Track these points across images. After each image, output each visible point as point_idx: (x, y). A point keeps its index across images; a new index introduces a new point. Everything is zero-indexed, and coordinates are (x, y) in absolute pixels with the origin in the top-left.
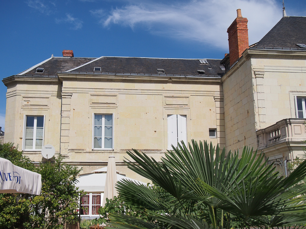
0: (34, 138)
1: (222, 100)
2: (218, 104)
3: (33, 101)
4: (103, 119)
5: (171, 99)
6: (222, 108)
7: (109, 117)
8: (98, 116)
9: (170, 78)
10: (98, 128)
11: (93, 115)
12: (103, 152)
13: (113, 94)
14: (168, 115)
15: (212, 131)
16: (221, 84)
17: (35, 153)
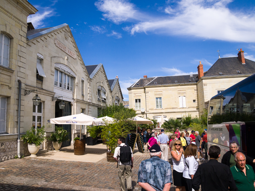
0: (138, 106)
1: (197, 90)
2: (196, 92)
3: (137, 95)
4: (159, 99)
5: (180, 91)
6: (197, 93)
7: (160, 98)
8: (157, 98)
9: (179, 84)
10: (157, 102)
11: (156, 98)
12: (159, 109)
13: (161, 91)
14: (179, 96)
15: (194, 101)
16: (197, 85)
17: (139, 110)
